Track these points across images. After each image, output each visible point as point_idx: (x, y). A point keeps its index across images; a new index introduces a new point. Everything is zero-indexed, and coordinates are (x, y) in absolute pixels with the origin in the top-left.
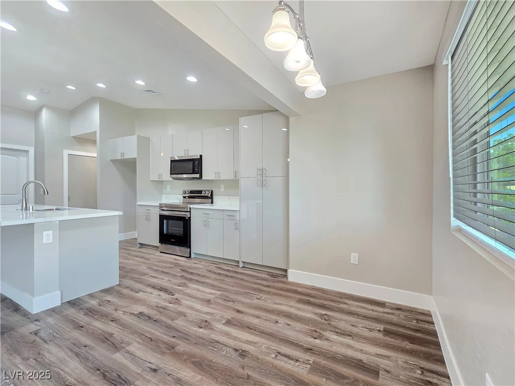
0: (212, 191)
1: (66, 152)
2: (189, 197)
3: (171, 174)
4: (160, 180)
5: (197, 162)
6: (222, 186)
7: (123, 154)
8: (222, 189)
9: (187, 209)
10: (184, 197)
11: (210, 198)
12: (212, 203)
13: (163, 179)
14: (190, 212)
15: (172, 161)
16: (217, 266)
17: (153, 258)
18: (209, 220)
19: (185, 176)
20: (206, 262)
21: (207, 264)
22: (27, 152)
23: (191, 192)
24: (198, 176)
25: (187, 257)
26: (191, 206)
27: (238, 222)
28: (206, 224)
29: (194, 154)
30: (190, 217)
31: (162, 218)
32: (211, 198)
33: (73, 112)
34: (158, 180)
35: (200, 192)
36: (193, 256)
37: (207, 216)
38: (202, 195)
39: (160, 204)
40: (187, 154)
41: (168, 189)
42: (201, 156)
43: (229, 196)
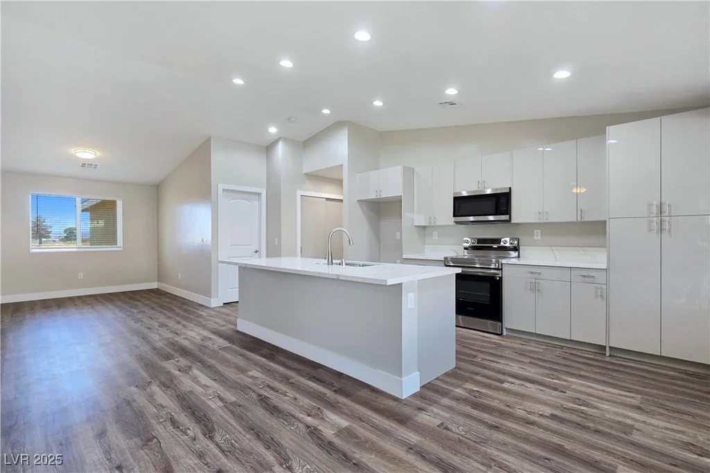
0: (519, 239)
1: (299, 193)
3: (454, 216)
4: (432, 224)
5: (503, 198)
7: (379, 192)
10: (465, 248)
12: (519, 257)
14: (501, 269)
15: (455, 199)
16: (563, 351)
18: (541, 282)
19: (472, 218)
20: (538, 344)
21: (543, 347)
22: (259, 194)
23: (480, 241)
24: (506, 217)
25: (498, 335)
27: (603, 287)
28: (534, 289)
30: (502, 277)
32: (517, 250)
33: (305, 144)
34: (428, 225)
35: (497, 241)
36: (505, 333)
37: (537, 276)
38: (502, 244)
39: (445, 258)
40: (482, 188)
41: (435, 238)
42: (510, 189)
43: (551, 246)
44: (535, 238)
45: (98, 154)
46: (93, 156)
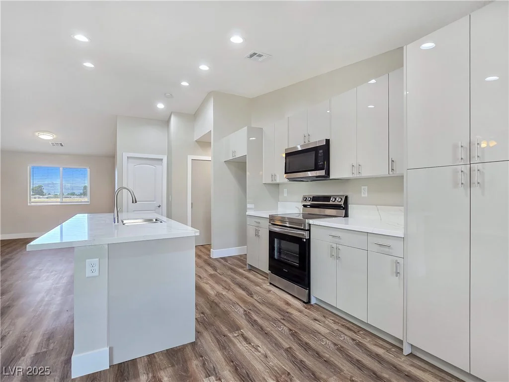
0: (346, 197)
1: (190, 158)
2: (312, 206)
3: (286, 173)
4: (274, 182)
5: (321, 151)
6: (365, 189)
7: (234, 152)
8: (365, 194)
9: (305, 226)
10: (305, 206)
11: (343, 207)
12: (346, 215)
13: (278, 181)
14: (309, 230)
15: (288, 155)
16: (355, 336)
17: (257, 293)
18: (340, 247)
20: (335, 322)
21: (335, 327)
22: (161, 160)
23: (315, 198)
24: (322, 173)
25: (304, 302)
26: (311, 222)
27: (401, 261)
28: (335, 254)
29: (317, 139)
30: (309, 239)
31: (272, 235)
32: (344, 209)
34: (270, 182)
35: (327, 198)
36: (313, 301)
37: (337, 240)
38: (331, 203)
39: (270, 215)
40: (307, 142)
41: (285, 195)
42: (328, 141)
43: (376, 205)
44: (363, 195)
45: (55, 136)
46: (52, 138)
